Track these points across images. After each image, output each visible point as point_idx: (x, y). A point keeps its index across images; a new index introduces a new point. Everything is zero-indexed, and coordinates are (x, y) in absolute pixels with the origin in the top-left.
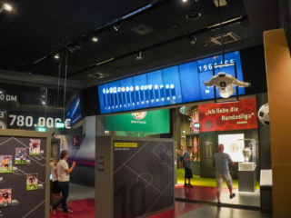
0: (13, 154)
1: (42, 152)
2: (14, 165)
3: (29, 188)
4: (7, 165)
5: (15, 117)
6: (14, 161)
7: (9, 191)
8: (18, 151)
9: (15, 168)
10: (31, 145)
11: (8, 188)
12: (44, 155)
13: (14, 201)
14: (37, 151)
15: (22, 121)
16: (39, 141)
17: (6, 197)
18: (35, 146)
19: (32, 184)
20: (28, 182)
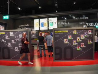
0: (84, 34)
1: (92, 33)
2: (84, 37)
3: (88, 43)
4: (82, 37)
5: (88, 24)
6: (84, 36)
7: (83, 44)
8: (85, 33)
9: (85, 38)
10: (89, 31)
11: (83, 43)
12: (93, 34)
13: (85, 46)
14: (90, 33)
15: (90, 25)
16: (91, 30)
17: (83, 45)
18: (90, 32)
19: (89, 42)
20: (88, 42)
